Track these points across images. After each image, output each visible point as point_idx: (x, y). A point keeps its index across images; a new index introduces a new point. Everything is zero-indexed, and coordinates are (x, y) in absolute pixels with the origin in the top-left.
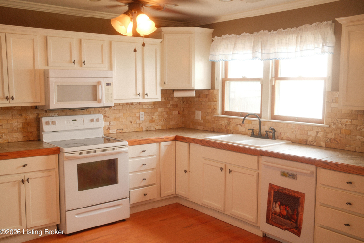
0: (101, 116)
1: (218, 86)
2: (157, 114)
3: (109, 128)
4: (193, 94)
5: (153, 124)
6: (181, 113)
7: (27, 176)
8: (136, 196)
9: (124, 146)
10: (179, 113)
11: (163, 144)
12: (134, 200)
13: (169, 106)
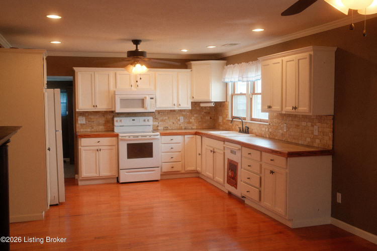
0: (151, 118)
1: (229, 100)
2: (193, 118)
3: (158, 126)
4: (212, 105)
5: (190, 125)
6: (212, 118)
7: (100, 147)
8: (166, 168)
9: (157, 135)
10: (211, 118)
11: (186, 136)
12: (164, 170)
13: (203, 113)
